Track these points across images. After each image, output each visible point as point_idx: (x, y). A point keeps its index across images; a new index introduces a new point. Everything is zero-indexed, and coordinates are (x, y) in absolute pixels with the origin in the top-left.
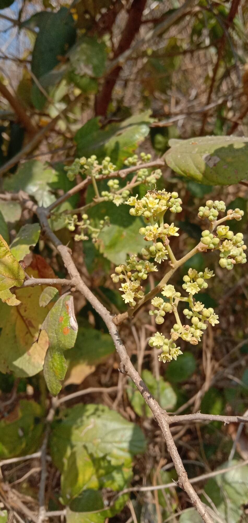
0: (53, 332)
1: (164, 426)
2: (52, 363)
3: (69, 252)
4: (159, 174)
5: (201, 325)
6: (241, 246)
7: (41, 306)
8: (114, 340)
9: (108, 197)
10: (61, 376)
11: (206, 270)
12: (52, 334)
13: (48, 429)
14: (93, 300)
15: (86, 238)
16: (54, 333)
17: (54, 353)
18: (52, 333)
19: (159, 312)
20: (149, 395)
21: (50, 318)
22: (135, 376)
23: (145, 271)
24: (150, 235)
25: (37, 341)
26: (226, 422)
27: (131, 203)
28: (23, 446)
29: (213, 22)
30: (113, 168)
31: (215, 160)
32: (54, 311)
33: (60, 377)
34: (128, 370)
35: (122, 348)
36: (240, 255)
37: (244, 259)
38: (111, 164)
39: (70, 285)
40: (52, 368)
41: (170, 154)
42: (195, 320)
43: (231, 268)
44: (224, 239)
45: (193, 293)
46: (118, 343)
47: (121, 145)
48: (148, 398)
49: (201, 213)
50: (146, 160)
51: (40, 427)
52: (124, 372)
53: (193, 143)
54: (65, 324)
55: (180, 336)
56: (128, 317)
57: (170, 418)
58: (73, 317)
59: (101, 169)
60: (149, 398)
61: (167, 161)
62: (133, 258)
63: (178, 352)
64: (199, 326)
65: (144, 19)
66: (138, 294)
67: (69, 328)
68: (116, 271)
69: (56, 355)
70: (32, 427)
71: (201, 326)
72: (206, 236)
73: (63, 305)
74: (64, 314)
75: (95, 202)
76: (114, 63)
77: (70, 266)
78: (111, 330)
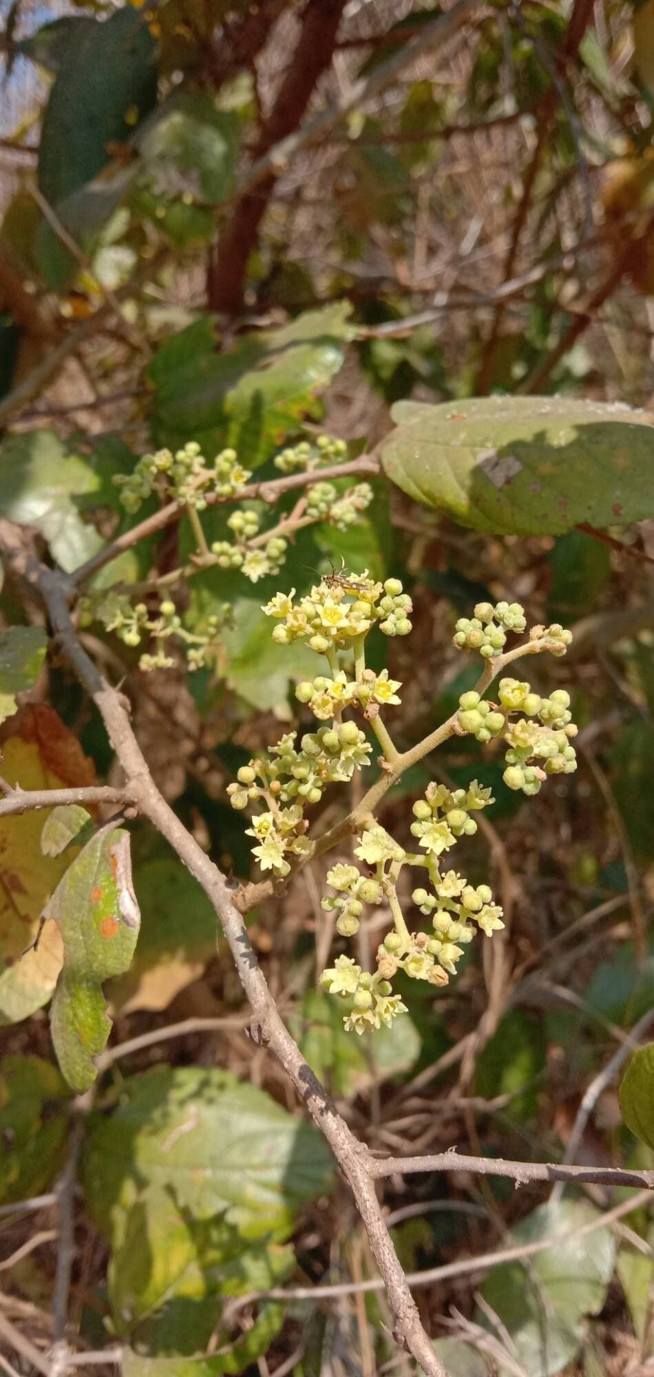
0: (76, 927)
1: (362, 1184)
2: (73, 1009)
3: (123, 706)
4: (364, 497)
5: (457, 931)
6: (562, 724)
7: (45, 852)
8: (235, 955)
9: (230, 556)
10: (96, 1045)
11: (474, 785)
12: (71, 933)
13: (79, 1130)
14: (183, 843)
15: (169, 662)
16: (77, 929)
17: (77, 985)
18: (73, 929)
19: (348, 904)
20: (323, 1105)
21: (67, 888)
22: (289, 1053)
23: (316, 780)
24: (325, 703)
25: (36, 945)
26: (519, 1179)
27: (277, 612)
28: (13, 1176)
29: (526, 46)
30: (245, 479)
31: (509, 468)
32: (79, 871)
33: (93, 1046)
34: (269, 1037)
35: (256, 978)
36: (561, 751)
37: (570, 762)
38: (238, 468)
39: (121, 802)
40: (72, 1023)
41: (394, 445)
42: (442, 919)
43: (535, 789)
44: (516, 714)
45: (438, 851)
46: (245, 962)
47: (267, 397)
48: (320, 1112)
49: (460, 637)
50: (331, 456)
51: (58, 1125)
52: (260, 1041)
53: (453, 417)
54: (106, 910)
55: (401, 964)
56: (274, 894)
57: (377, 1164)
58: (127, 889)
59: (212, 481)
60: (322, 1111)
61: (385, 461)
62: (286, 741)
63: (394, 1008)
64: (451, 935)
65: (342, 36)
66: (295, 846)
67: (118, 919)
68: (239, 778)
69: (84, 990)
70: (36, 1126)
71: (458, 934)
72: (473, 707)
73: (103, 855)
74: (104, 881)
75: (195, 565)
76: (260, 166)
77: (124, 745)
78: (227, 926)
